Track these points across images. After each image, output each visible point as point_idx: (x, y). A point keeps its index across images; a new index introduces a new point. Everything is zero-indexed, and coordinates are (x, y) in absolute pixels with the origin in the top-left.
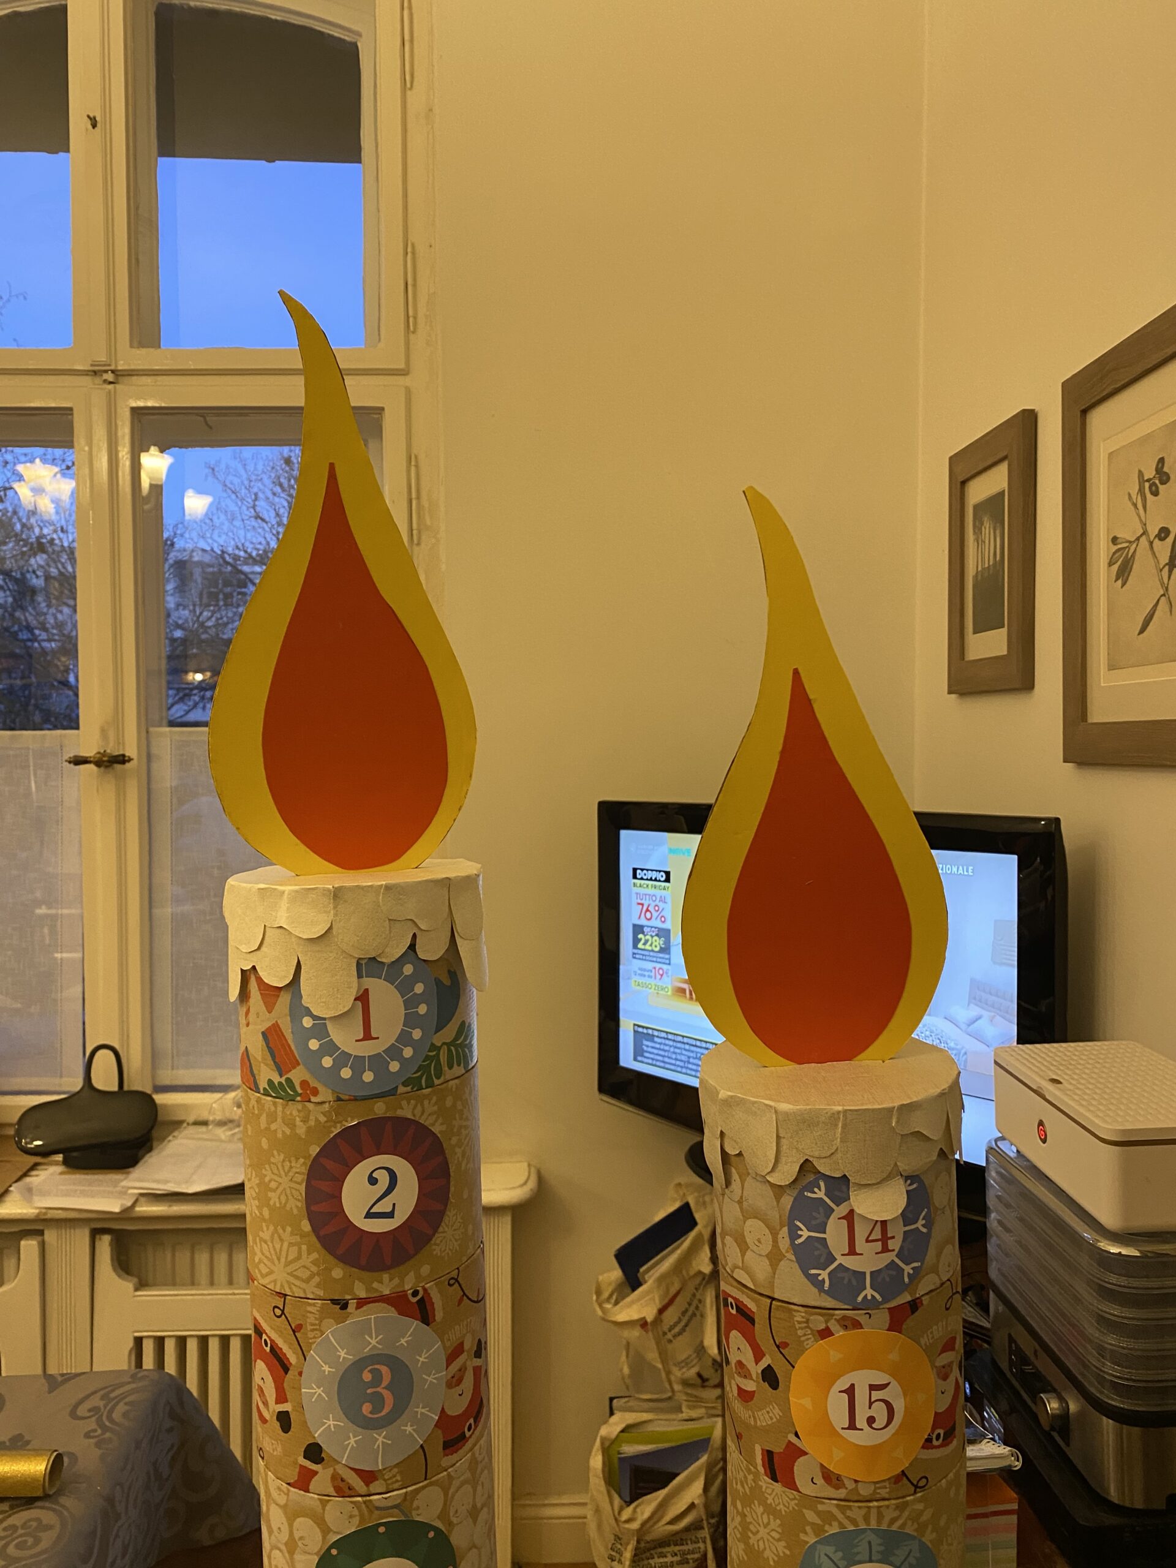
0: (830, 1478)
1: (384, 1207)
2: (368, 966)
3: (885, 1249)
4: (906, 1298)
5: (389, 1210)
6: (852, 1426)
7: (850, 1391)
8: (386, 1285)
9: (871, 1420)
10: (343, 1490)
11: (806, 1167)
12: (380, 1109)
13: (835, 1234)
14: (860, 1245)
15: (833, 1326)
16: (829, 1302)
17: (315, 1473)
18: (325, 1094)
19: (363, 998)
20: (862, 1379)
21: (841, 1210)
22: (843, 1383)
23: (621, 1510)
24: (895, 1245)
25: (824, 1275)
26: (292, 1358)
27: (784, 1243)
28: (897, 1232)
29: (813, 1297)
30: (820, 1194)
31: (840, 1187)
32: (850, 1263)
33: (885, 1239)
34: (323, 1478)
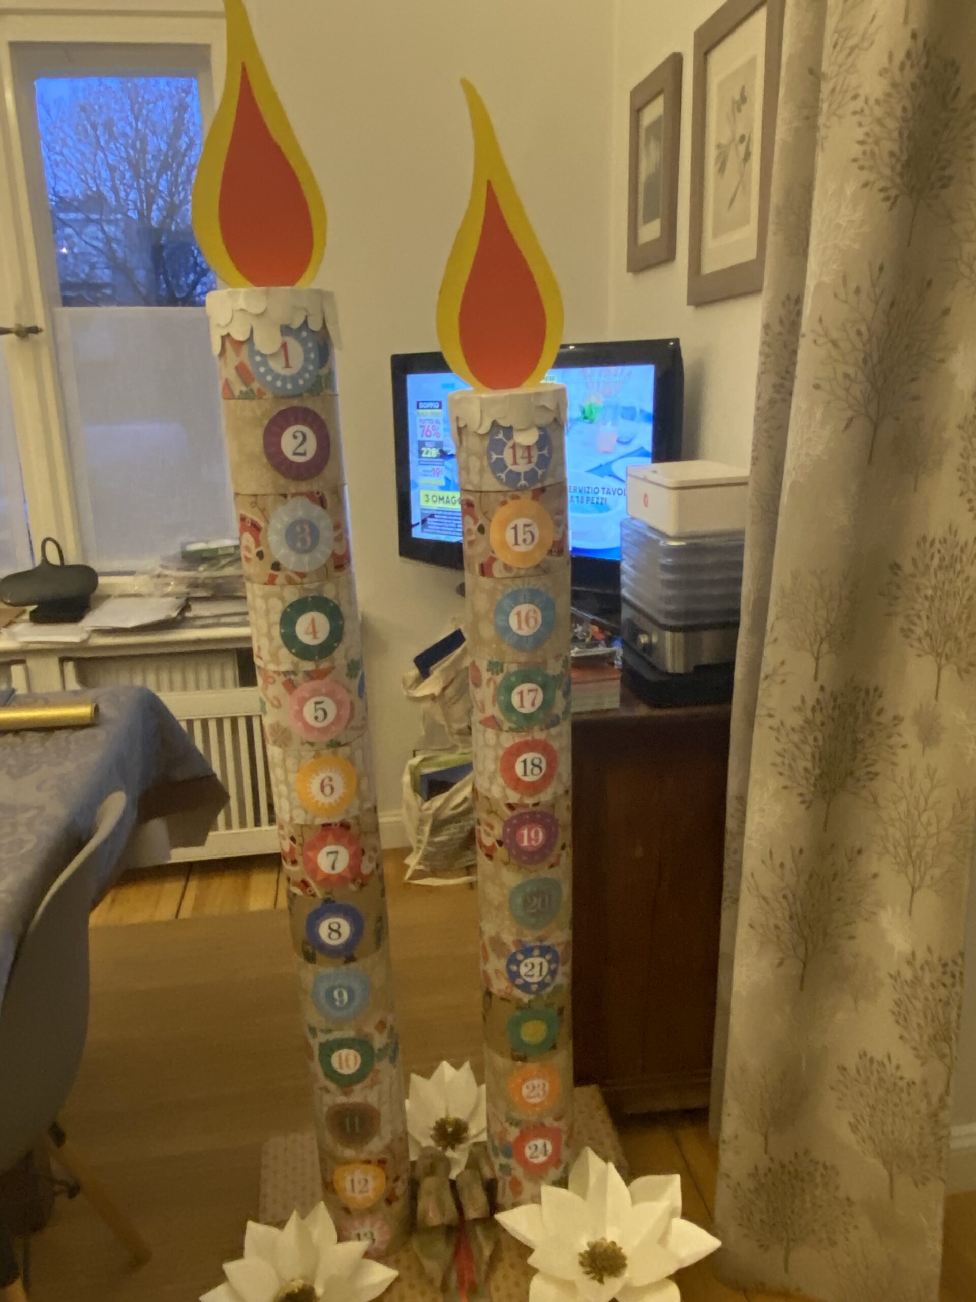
0: (507, 567)
1: (300, 450)
2: (286, 330)
3: (530, 462)
4: (539, 485)
5: (303, 452)
6: (516, 543)
7: (515, 528)
8: (304, 487)
9: (524, 540)
10: (290, 581)
11: (494, 424)
12: (295, 403)
13: (507, 455)
14: (519, 461)
15: (508, 499)
16: (506, 488)
17: (276, 576)
18: (269, 395)
19: (284, 346)
20: (521, 522)
21: (510, 444)
22: (512, 525)
23: (422, 804)
24: (535, 460)
25: (503, 476)
26: (262, 524)
27: (486, 463)
28: (535, 453)
29: (499, 487)
30: (500, 436)
31: (509, 431)
32: (515, 468)
33: (529, 458)
34: (281, 578)
